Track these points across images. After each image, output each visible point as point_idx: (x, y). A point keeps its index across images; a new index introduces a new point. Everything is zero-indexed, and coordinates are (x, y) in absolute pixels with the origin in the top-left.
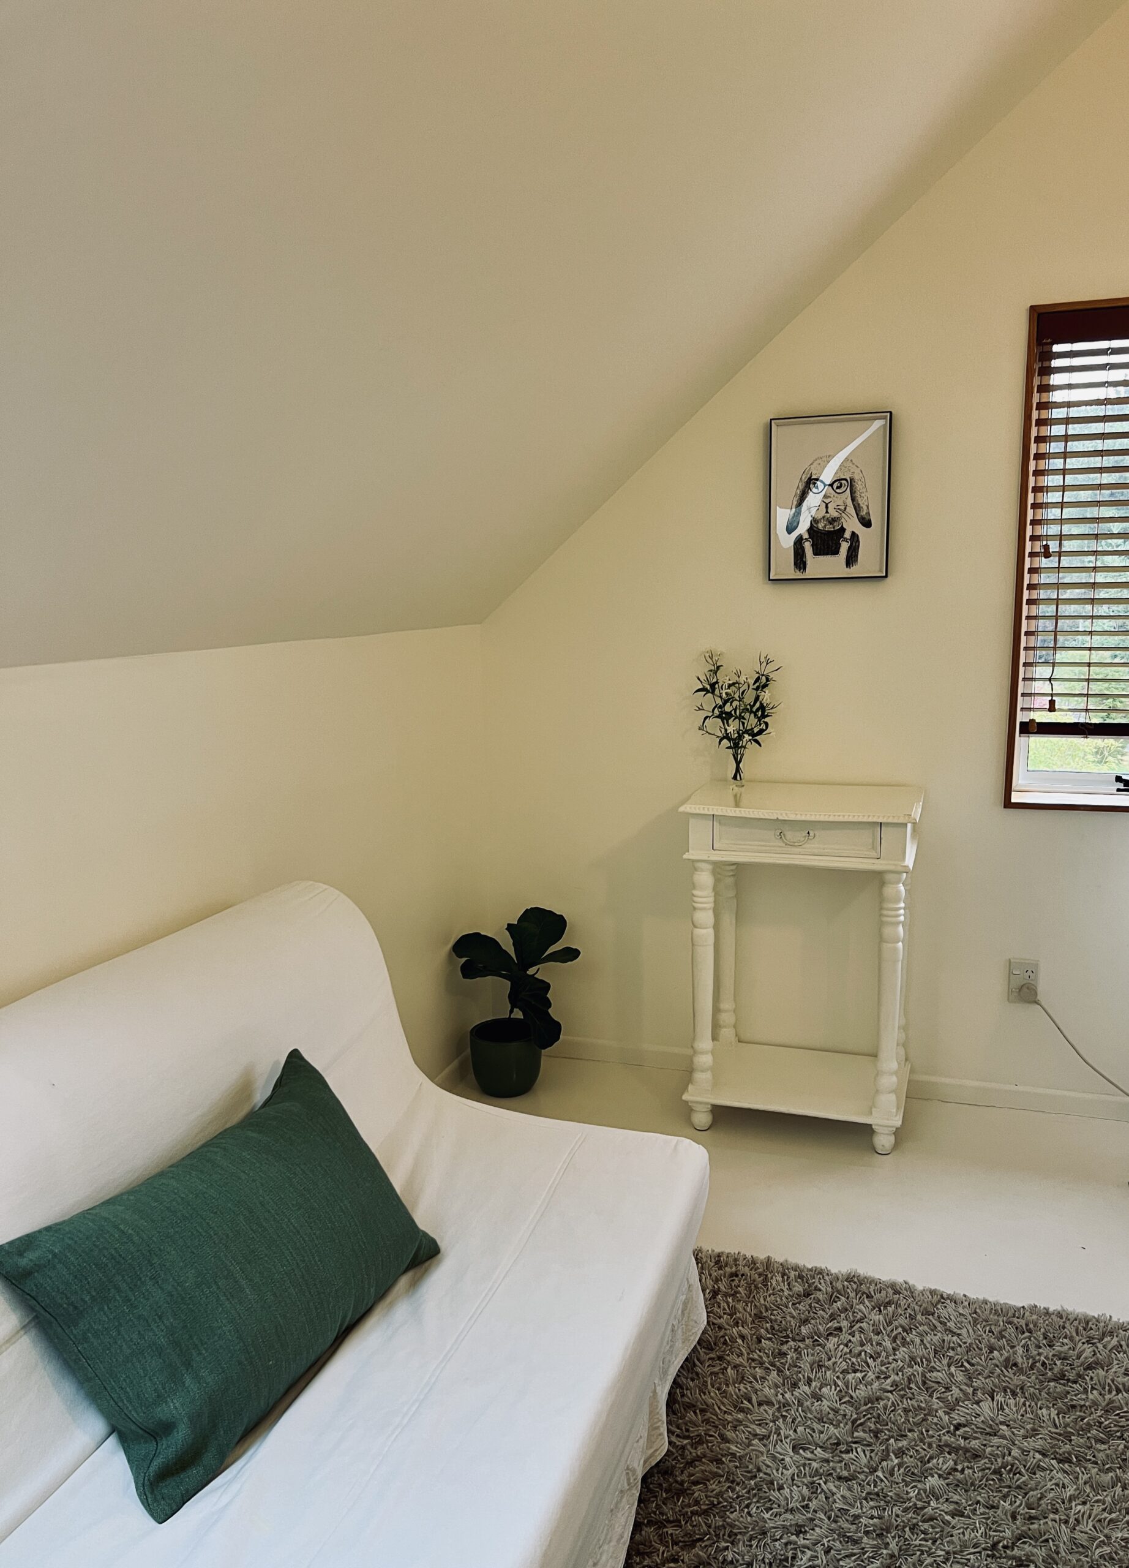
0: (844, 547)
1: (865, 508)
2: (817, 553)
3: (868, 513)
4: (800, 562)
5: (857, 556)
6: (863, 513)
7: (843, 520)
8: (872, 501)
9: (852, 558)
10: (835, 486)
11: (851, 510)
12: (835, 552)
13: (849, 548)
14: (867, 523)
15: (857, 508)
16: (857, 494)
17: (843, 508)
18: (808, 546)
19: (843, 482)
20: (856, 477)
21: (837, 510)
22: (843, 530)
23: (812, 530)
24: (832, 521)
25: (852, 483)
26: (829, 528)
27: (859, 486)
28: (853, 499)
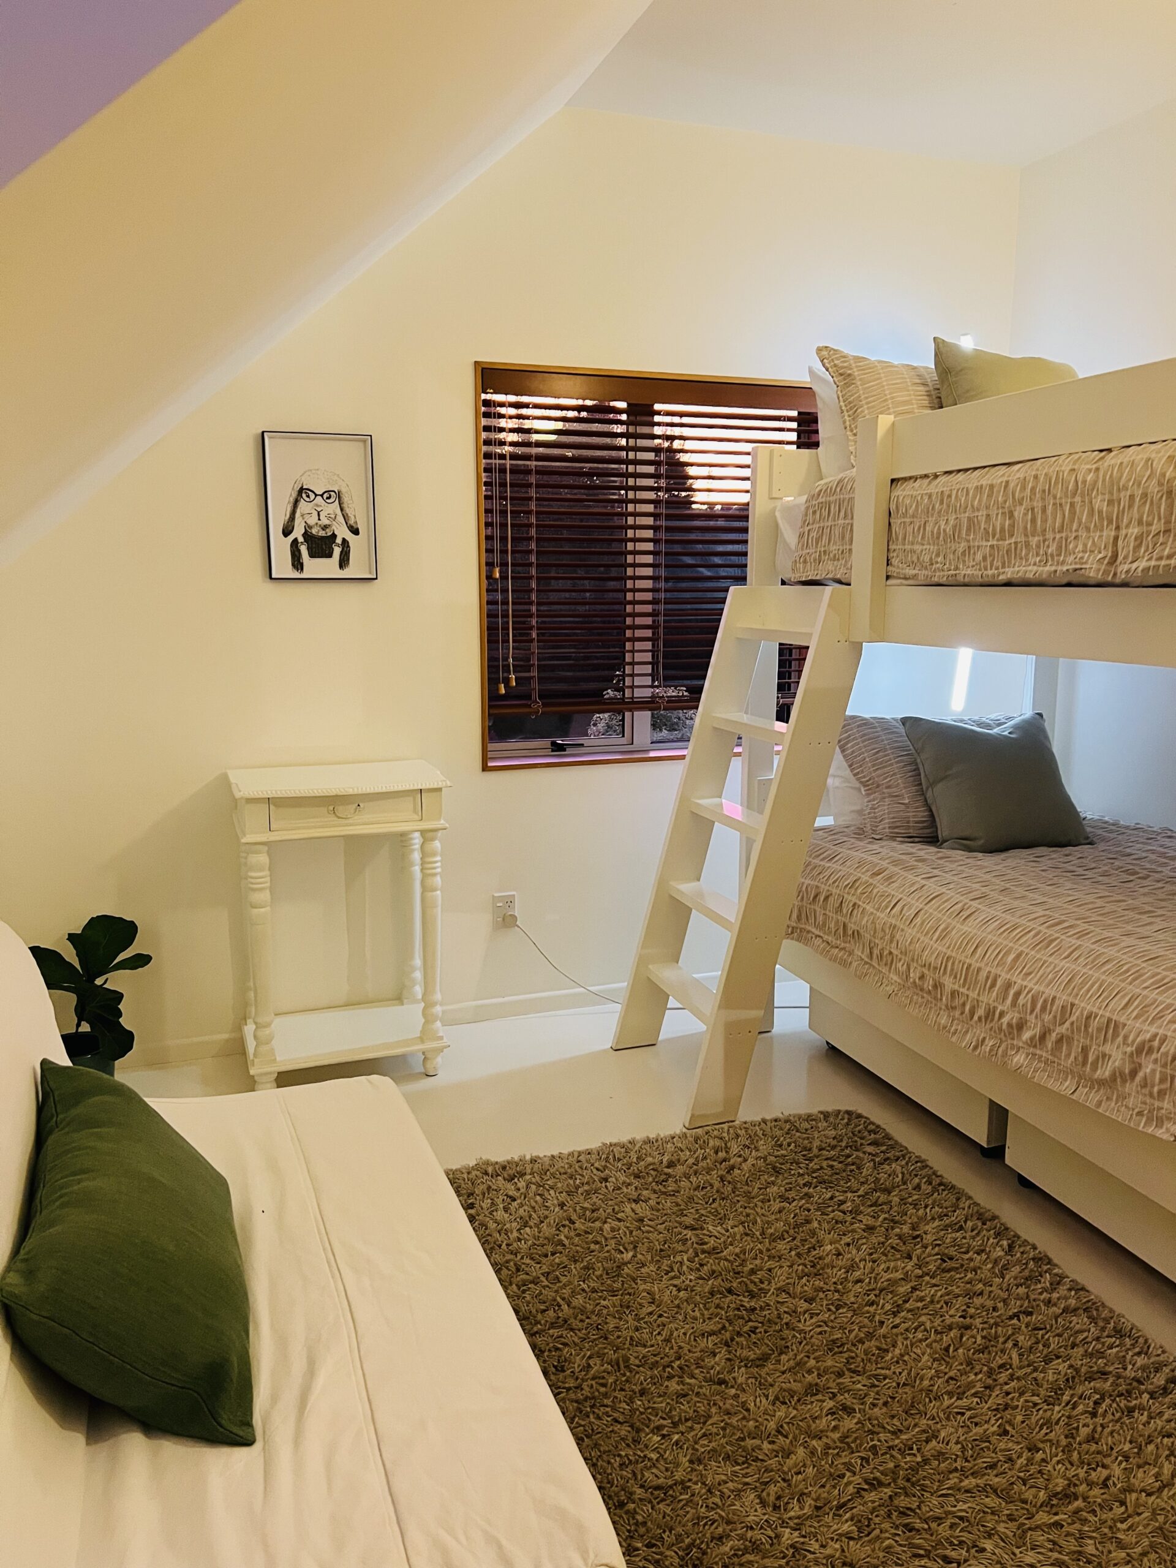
0: (337, 551)
1: (353, 517)
2: (312, 555)
3: (356, 523)
4: (298, 564)
5: (348, 559)
6: (352, 522)
7: (334, 527)
8: (358, 513)
9: (344, 562)
10: (325, 496)
11: (340, 518)
12: (330, 555)
13: (341, 552)
14: (356, 532)
15: (346, 517)
16: (345, 506)
17: (333, 516)
18: (304, 550)
19: (332, 493)
20: (343, 490)
21: (329, 518)
22: (334, 536)
23: (307, 535)
24: (325, 527)
25: (339, 495)
26: (322, 533)
27: (346, 499)
28: (342, 510)
